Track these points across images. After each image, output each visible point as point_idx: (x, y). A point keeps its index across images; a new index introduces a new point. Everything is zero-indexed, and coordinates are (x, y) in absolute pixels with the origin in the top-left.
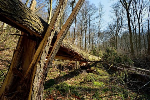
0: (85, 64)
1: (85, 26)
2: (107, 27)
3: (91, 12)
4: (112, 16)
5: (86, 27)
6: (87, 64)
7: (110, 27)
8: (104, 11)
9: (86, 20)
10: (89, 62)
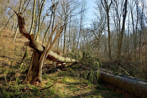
0: (60, 65)
1: (65, 21)
2: (91, 24)
3: (73, 6)
4: (96, 13)
5: (67, 24)
6: (62, 65)
7: (94, 24)
8: (87, 8)
9: (67, 15)
10: (64, 63)
